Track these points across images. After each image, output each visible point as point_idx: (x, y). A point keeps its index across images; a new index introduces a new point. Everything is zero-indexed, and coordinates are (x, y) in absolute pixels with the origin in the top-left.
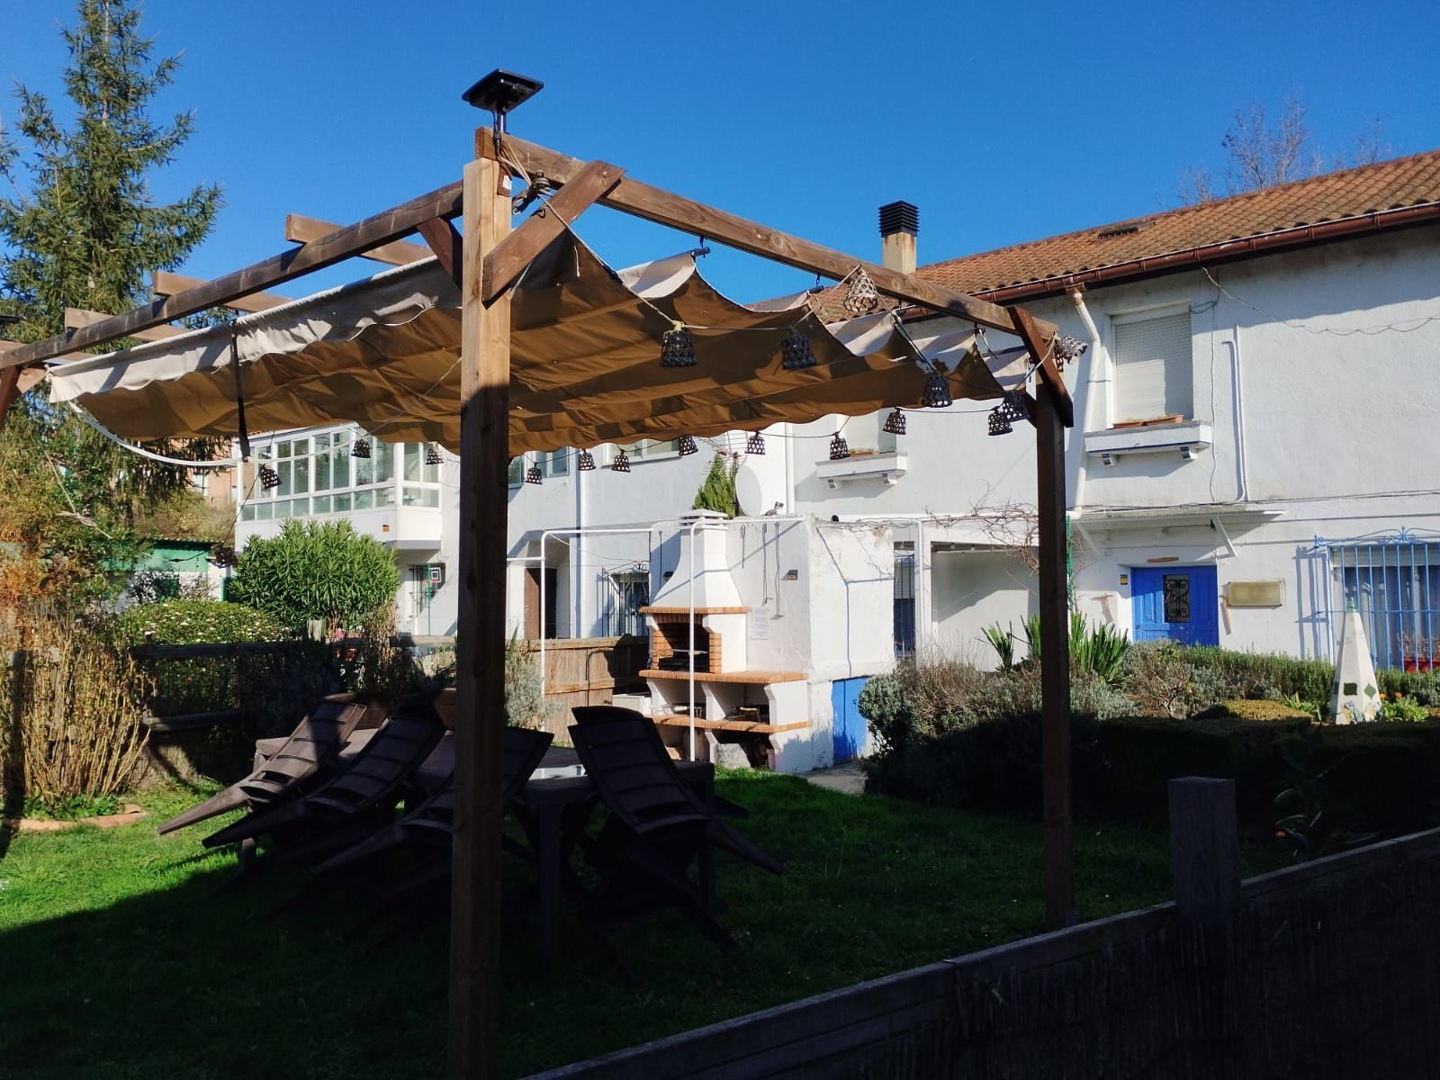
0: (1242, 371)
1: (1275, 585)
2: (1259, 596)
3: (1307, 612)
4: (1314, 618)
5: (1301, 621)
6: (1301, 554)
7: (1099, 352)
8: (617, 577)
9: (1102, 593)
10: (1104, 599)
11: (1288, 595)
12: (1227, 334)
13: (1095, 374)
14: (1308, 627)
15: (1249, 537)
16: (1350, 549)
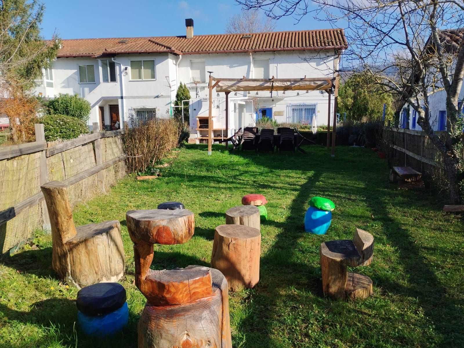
0: (278, 72)
1: (283, 112)
2: (280, 114)
3: (288, 117)
4: (289, 118)
5: (287, 118)
6: (287, 106)
7: (252, 65)
8: (134, 109)
9: (250, 113)
10: (251, 114)
11: (285, 114)
12: (276, 65)
13: (251, 70)
14: (288, 119)
15: (279, 103)
16: (295, 105)
